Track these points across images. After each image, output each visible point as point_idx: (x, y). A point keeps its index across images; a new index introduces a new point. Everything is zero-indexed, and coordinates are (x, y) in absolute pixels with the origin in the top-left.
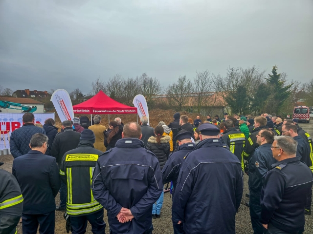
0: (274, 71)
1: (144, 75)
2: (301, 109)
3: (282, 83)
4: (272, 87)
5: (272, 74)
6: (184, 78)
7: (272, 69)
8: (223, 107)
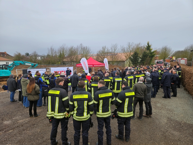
0: (148, 44)
1: (81, 45)
2: (160, 62)
3: (151, 50)
4: (148, 52)
5: (147, 45)
6: (105, 47)
7: (147, 43)
8: (124, 61)
